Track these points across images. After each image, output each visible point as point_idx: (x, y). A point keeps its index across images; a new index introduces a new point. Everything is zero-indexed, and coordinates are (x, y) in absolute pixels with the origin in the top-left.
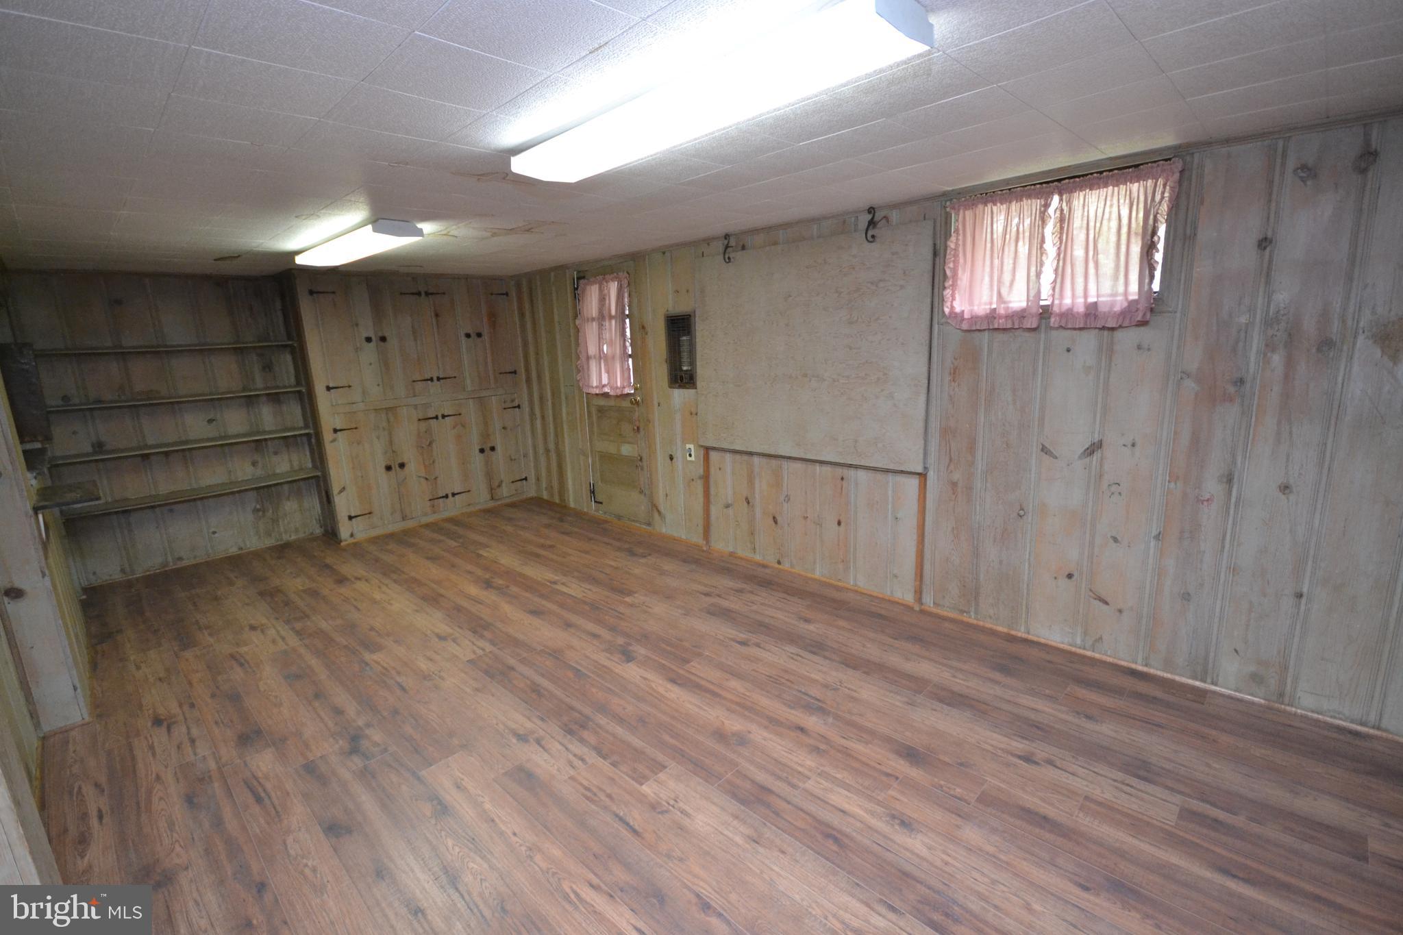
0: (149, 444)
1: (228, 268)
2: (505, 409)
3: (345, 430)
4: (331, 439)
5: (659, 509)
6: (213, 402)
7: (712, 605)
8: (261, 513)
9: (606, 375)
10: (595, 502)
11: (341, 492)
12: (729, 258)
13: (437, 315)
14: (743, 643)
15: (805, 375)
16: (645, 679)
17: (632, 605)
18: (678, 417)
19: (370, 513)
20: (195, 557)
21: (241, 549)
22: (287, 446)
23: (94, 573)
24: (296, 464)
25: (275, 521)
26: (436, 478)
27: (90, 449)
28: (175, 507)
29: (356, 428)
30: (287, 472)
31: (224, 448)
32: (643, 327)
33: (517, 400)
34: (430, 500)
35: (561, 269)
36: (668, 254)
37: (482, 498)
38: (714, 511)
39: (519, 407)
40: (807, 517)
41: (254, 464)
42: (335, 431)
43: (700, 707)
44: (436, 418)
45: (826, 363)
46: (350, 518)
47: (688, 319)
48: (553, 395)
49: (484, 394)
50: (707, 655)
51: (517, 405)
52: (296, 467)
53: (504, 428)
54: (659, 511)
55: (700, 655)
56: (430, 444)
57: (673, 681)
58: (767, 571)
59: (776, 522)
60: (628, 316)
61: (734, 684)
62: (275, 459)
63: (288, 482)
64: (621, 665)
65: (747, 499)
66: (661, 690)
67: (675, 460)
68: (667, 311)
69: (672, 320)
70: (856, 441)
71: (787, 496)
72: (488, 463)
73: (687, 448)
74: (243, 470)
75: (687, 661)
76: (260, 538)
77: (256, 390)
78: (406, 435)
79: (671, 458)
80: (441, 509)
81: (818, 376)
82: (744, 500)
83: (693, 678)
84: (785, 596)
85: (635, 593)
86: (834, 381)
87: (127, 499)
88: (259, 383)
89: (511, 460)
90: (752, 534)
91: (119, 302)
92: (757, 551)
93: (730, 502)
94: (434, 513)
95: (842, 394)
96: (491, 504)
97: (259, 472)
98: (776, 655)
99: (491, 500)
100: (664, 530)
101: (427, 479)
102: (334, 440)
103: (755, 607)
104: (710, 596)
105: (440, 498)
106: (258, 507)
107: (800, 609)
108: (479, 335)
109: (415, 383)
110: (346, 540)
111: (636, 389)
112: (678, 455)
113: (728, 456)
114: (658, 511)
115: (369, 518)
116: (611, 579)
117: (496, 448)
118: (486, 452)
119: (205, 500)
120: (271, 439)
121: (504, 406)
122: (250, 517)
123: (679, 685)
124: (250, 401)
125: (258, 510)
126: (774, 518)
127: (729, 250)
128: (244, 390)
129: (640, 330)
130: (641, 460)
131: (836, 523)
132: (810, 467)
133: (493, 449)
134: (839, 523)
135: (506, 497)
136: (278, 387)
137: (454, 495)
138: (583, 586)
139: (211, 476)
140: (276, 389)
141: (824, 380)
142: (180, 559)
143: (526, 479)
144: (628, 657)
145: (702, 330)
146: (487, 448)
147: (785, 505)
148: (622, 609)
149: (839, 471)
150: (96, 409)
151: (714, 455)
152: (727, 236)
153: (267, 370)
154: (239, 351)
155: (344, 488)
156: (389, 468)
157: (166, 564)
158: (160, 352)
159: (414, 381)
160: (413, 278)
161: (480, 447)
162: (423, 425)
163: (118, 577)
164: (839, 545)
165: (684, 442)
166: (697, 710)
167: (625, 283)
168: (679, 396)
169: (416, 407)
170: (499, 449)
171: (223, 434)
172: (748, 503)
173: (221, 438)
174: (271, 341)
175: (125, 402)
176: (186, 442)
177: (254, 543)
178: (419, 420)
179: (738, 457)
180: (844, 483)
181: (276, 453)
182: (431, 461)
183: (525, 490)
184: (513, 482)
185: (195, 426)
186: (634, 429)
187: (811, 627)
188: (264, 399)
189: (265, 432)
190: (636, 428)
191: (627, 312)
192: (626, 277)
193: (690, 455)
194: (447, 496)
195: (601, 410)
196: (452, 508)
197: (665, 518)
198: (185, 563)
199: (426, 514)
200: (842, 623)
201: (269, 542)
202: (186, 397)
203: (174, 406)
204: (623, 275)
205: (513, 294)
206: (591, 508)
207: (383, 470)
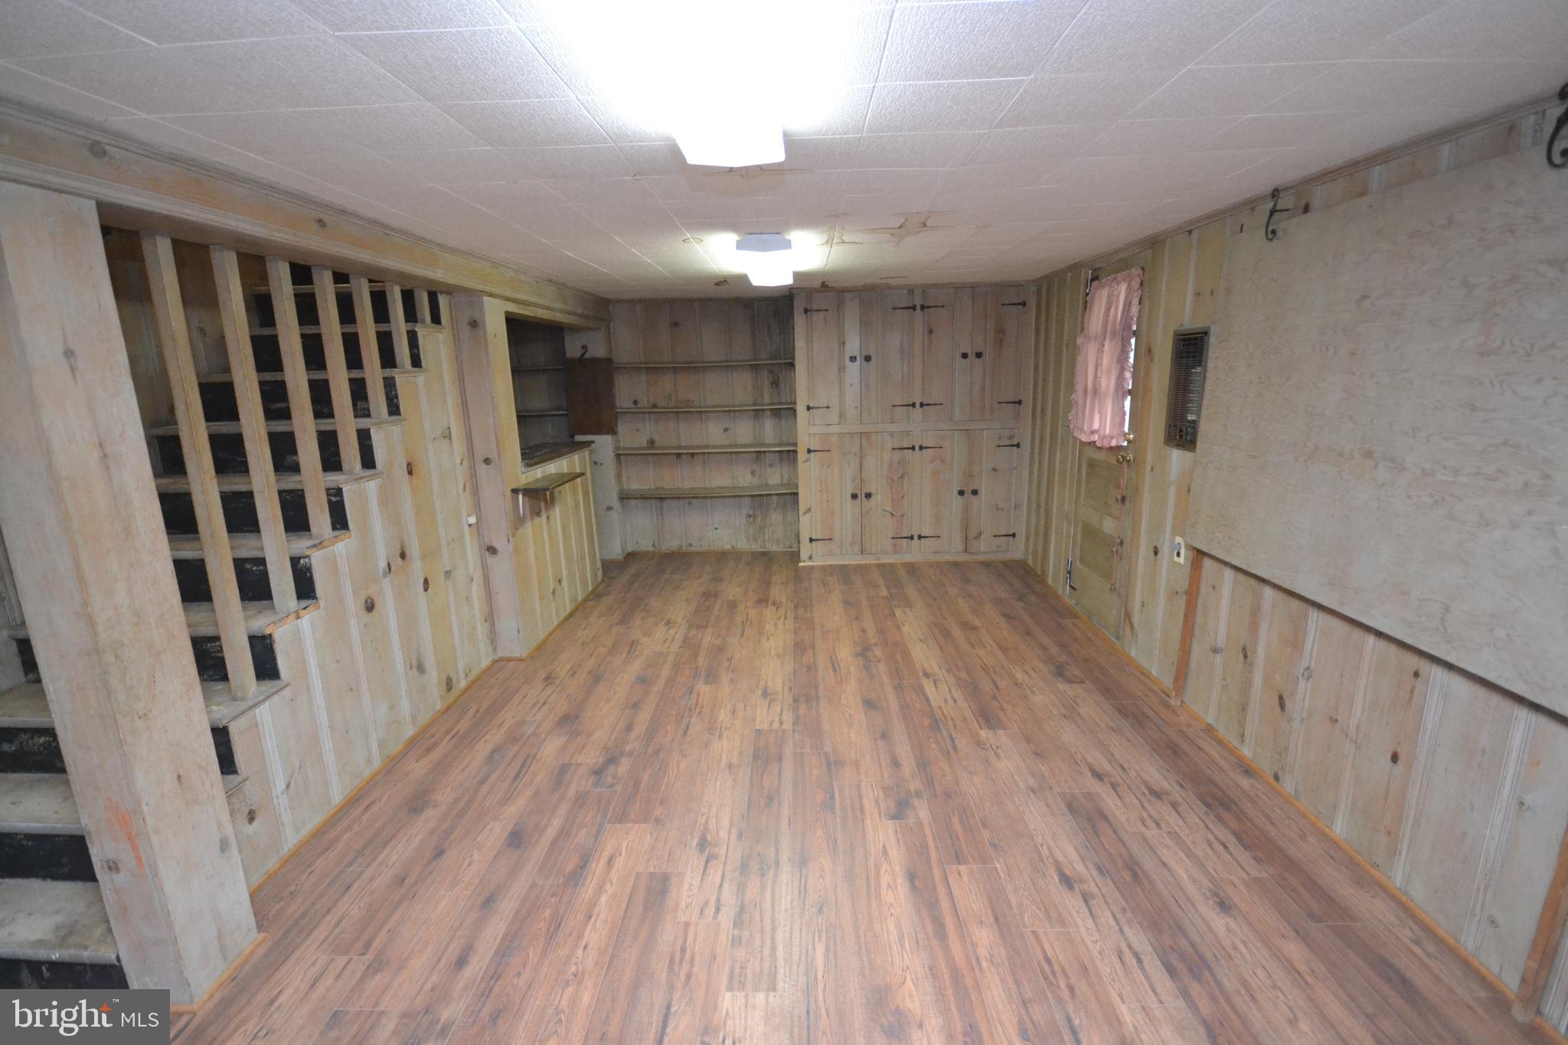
0: (682, 444)
1: (723, 292)
2: (999, 446)
3: (817, 451)
4: (804, 459)
5: (1132, 620)
6: (731, 412)
7: (1090, 796)
8: (752, 519)
9: (1098, 415)
10: (1070, 586)
11: (805, 513)
12: (1274, 232)
13: (931, 332)
14: (1067, 881)
15: (1369, 454)
16: (885, 852)
17: (979, 743)
18: (1172, 491)
19: (830, 539)
20: (701, 546)
21: (733, 547)
22: (781, 460)
23: (637, 543)
24: (786, 477)
25: (762, 529)
26: (902, 516)
27: (645, 445)
28: (694, 501)
29: (829, 451)
30: (778, 485)
31: (731, 455)
32: (1149, 351)
33: (1016, 438)
34: (893, 538)
35: (1076, 267)
36: (1195, 234)
37: (952, 549)
38: (1197, 650)
39: (1018, 446)
40: (1336, 720)
41: (753, 473)
42: (809, 451)
43: (901, 938)
44: (913, 448)
45: (1414, 436)
46: (811, 540)
47: (1202, 340)
48: (1051, 436)
49: (972, 426)
50: (996, 868)
51: (1016, 443)
52: (785, 481)
53: (994, 470)
54: (1132, 627)
55: (985, 860)
56: (902, 477)
57: (912, 877)
58: (1245, 783)
59: (1282, 706)
60: (1135, 333)
61: (984, 937)
62: (769, 471)
63: (777, 494)
64: (880, 817)
65: (1244, 649)
66: (885, 879)
67: (1159, 555)
68: (1182, 325)
69: (1184, 340)
70: (1447, 609)
71: (1308, 668)
72: (966, 510)
73: (1176, 542)
74: (744, 477)
75: (959, 859)
76: (749, 541)
77: (763, 405)
78: (877, 467)
79: (1156, 553)
80: (904, 551)
81: (1392, 460)
82: (1240, 650)
83: (941, 890)
84: (1231, 840)
85: (1004, 728)
86: (1424, 473)
87: (663, 488)
88: (767, 399)
89: (998, 509)
90: (1243, 710)
91: (676, 324)
92: (1247, 741)
93: (1220, 646)
94: (895, 552)
95: (1436, 502)
96: (964, 558)
97: (756, 481)
98: (1098, 930)
99: (963, 552)
100: (1133, 653)
101: (893, 515)
102: (807, 460)
103: (1152, 833)
104: (1101, 780)
105: (905, 538)
106: (751, 513)
107: (1234, 878)
108: (979, 355)
109: (894, 408)
110: (804, 561)
111: (1129, 442)
112: (1165, 550)
113: (1228, 574)
114: (1130, 622)
115: (828, 544)
116: (995, 698)
117: (979, 491)
118: (966, 495)
119: (714, 500)
120: (768, 451)
121: (998, 443)
122: (744, 521)
123: (914, 888)
124: (758, 414)
125: (750, 516)
126: (1281, 698)
127: (1276, 216)
128: (755, 404)
129: (1146, 353)
130: (1121, 543)
131: (1389, 756)
132: (1357, 633)
133: (975, 492)
134: (1395, 758)
135: (983, 552)
136: (781, 403)
137: (920, 537)
138: (954, 693)
139: (719, 478)
140: (779, 405)
141: (1404, 469)
142: (690, 545)
143: (1014, 535)
144: (899, 811)
145: (1217, 358)
146: (968, 490)
147: (1302, 682)
148: (962, 743)
149: (1412, 661)
150: (656, 412)
151: (1207, 563)
152: (1275, 194)
153: (774, 386)
154: (755, 368)
155: (810, 509)
156: (854, 496)
157: (681, 547)
158: (695, 367)
159: (894, 406)
160: (909, 291)
161: (959, 489)
162: (897, 455)
163: (650, 548)
164: (1386, 800)
165: (1174, 533)
166: (892, 939)
167: (1136, 284)
168: (1177, 457)
169: (892, 434)
170: (983, 492)
171: (733, 443)
172: (1246, 657)
173: (731, 446)
174: (781, 359)
175: (672, 408)
176: (707, 447)
177: (744, 545)
178: (894, 449)
179: (1241, 577)
180: (1419, 683)
181: (771, 465)
182: (900, 496)
183: (1010, 549)
184: (995, 536)
185: (713, 433)
186: (1117, 499)
187: (1219, 922)
188: (768, 412)
189: (764, 445)
190: (1119, 497)
191: (1134, 328)
192: (1139, 275)
193: (1178, 554)
194: (912, 538)
195: (1092, 465)
196: (916, 553)
197: (1137, 636)
198: (693, 549)
199: (886, 553)
200: (1294, 950)
201: (756, 547)
202: (713, 407)
203: (700, 413)
204: (1135, 271)
205: (1032, 303)
206: (1063, 591)
207: (849, 497)
